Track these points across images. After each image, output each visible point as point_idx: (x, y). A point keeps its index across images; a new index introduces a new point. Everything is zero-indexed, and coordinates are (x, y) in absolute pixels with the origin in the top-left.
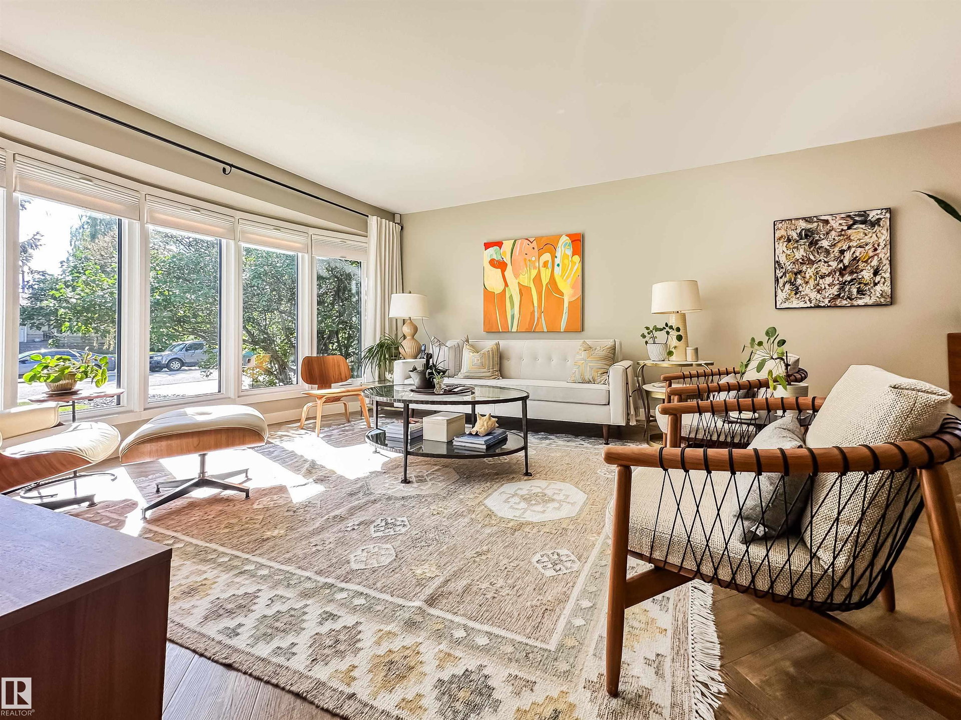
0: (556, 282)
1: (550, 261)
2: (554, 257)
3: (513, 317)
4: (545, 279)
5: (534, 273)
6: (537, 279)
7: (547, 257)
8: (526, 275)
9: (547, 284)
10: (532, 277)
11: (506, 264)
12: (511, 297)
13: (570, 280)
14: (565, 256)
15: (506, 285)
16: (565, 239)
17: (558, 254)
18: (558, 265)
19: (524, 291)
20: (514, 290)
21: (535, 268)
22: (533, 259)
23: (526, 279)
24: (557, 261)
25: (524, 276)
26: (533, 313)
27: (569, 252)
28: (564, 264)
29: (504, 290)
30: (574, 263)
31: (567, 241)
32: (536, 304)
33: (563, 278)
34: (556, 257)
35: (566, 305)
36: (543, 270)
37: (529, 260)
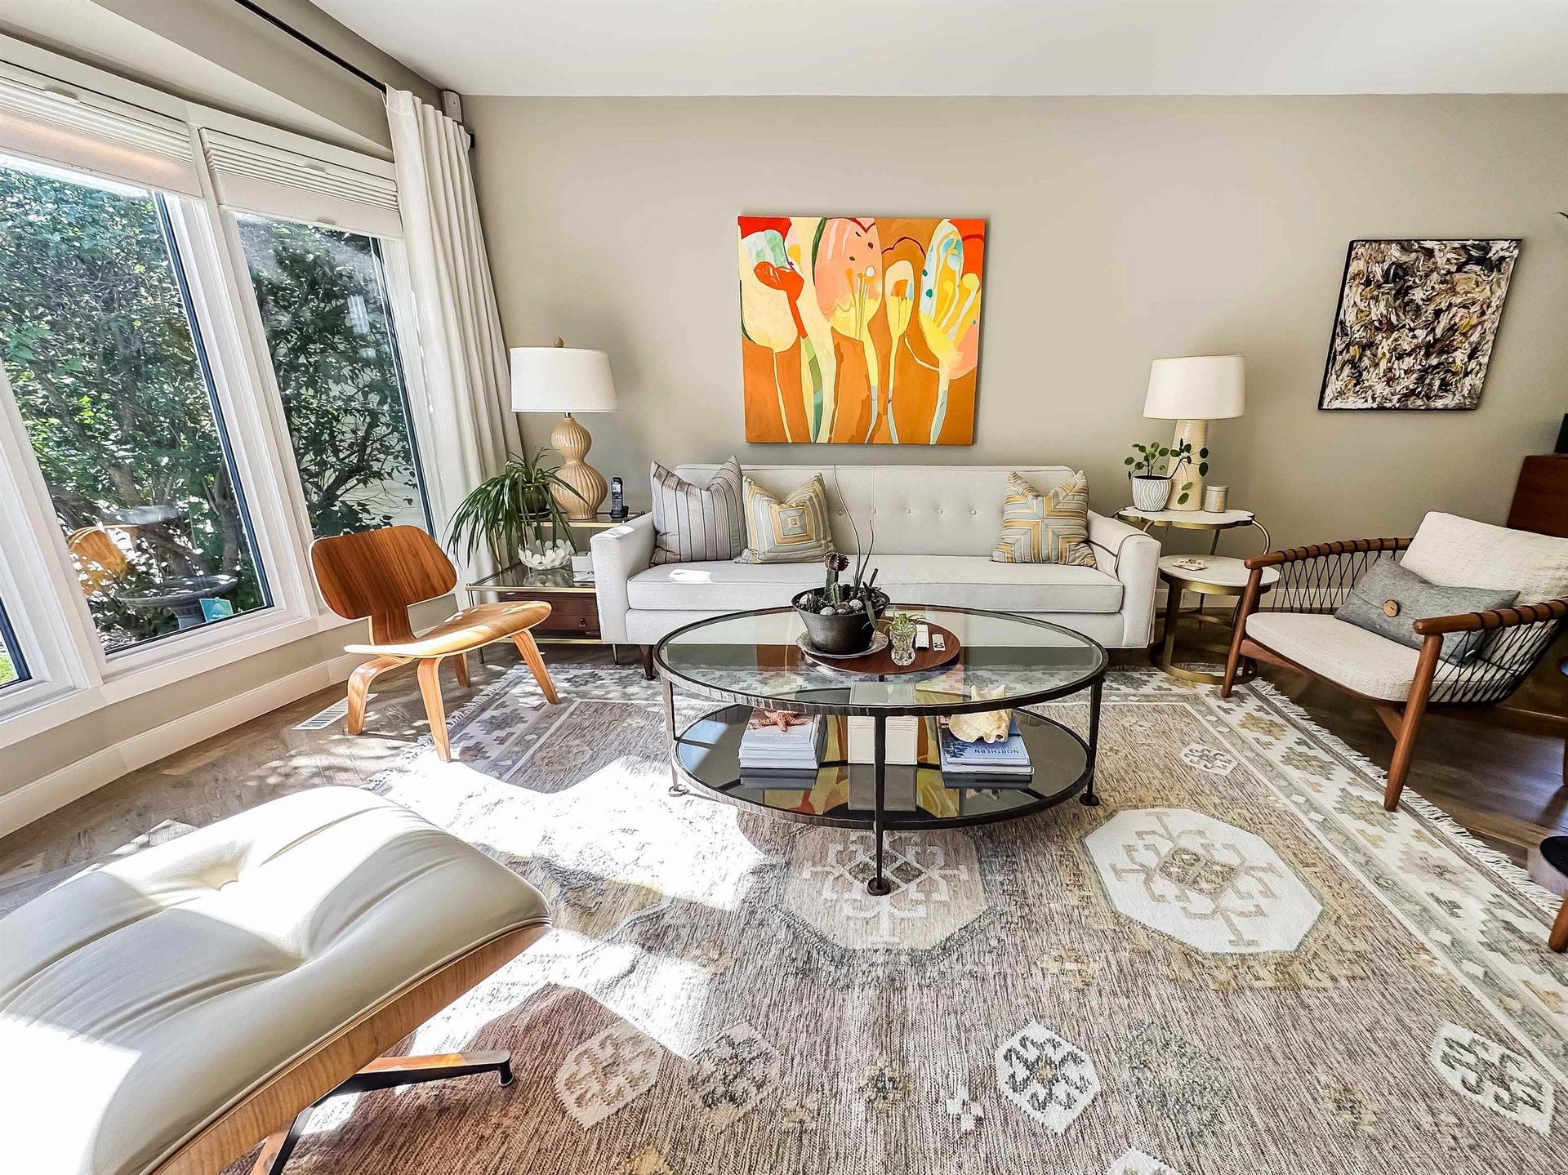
0: (921, 334)
1: (911, 282)
2: (920, 272)
3: (819, 409)
4: (898, 325)
5: (871, 307)
6: (879, 325)
7: (902, 270)
8: (852, 311)
9: (902, 337)
10: (868, 317)
11: (801, 281)
12: (814, 363)
13: (954, 329)
14: (947, 273)
15: (802, 332)
16: (946, 232)
17: (930, 265)
18: (930, 293)
19: (845, 348)
20: (820, 345)
21: (873, 296)
22: (870, 272)
23: (852, 320)
24: (928, 283)
25: (845, 314)
26: (868, 400)
27: (957, 264)
28: (942, 292)
29: (797, 345)
30: (965, 292)
31: (951, 237)
32: (874, 380)
33: (939, 326)
34: (925, 273)
35: (943, 387)
37: (860, 276)
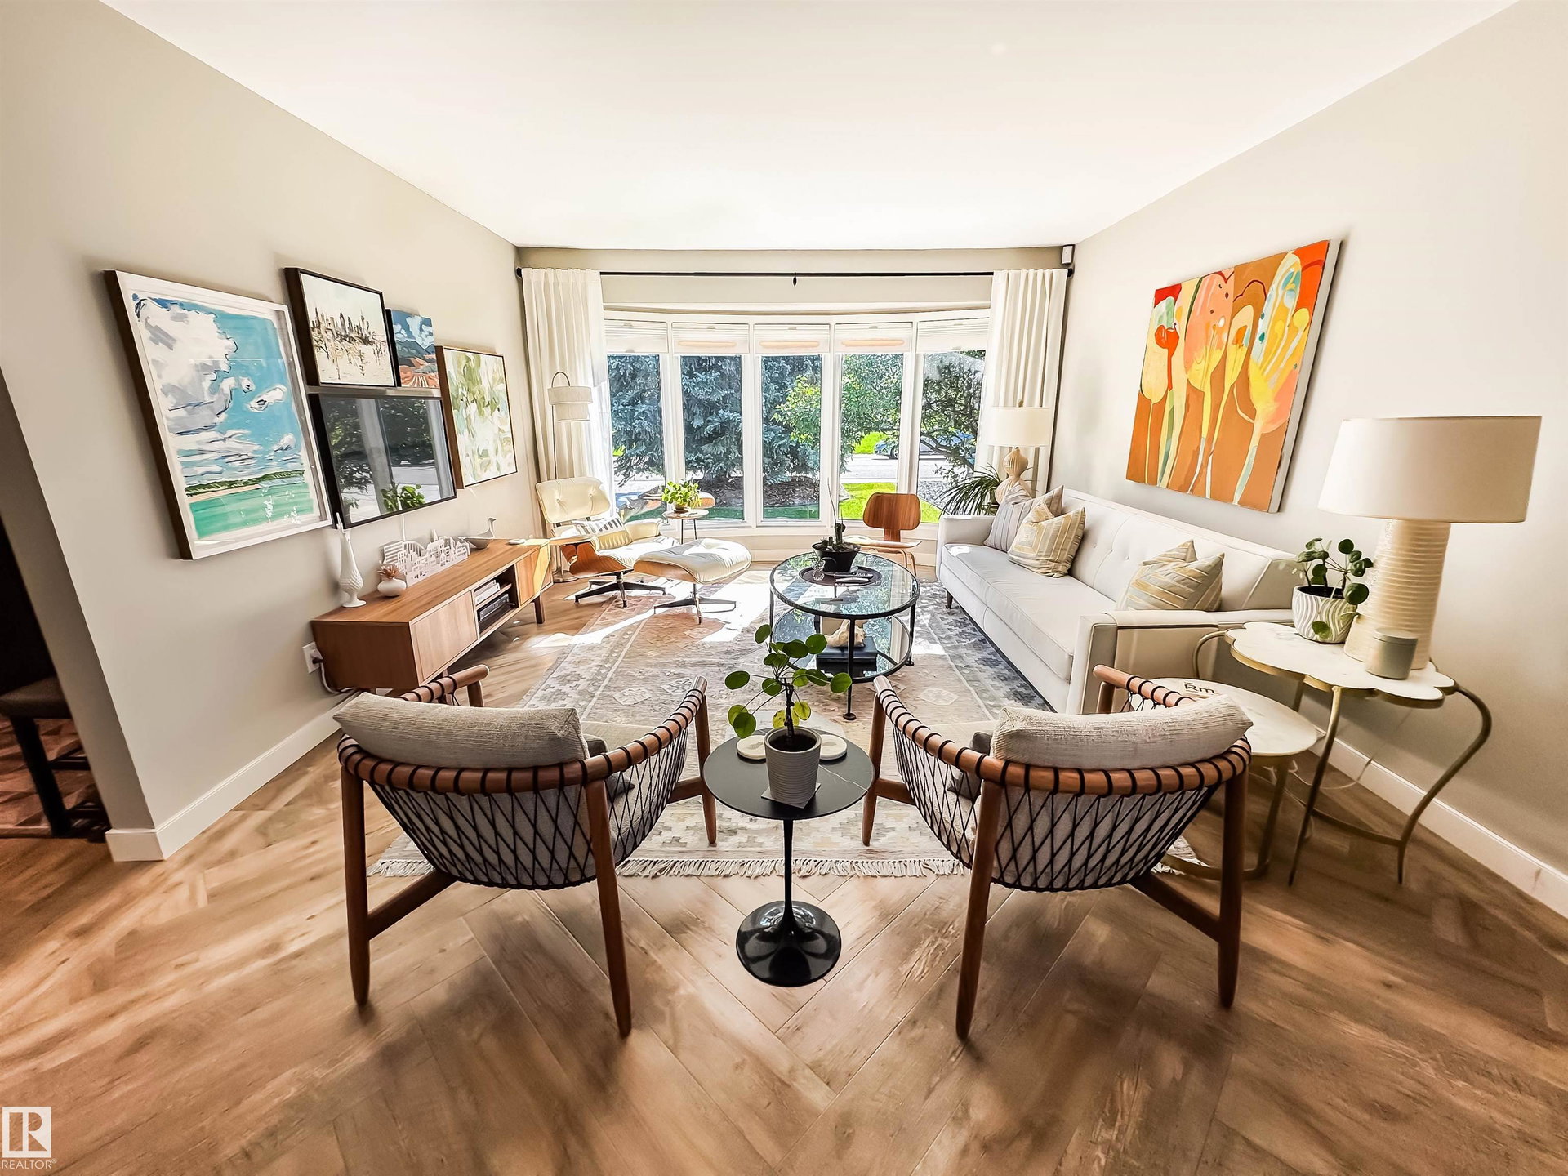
0: (1248, 382)
1: (1250, 328)
2: (1259, 315)
3: (1167, 455)
4: (1231, 376)
5: (1217, 357)
6: (1219, 375)
7: (1246, 316)
8: (1203, 362)
9: (1232, 386)
10: (1213, 367)
11: (1178, 338)
12: (1171, 415)
13: (1275, 376)
14: (1279, 313)
15: (1170, 386)
16: (1289, 266)
17: (1268, 309)
18: (1262, 338)
19: (1192, 400)
20: (1178, 399)
21: (1219, 347)
22: (1222, 323)
23: (1201, 374)
24: (1262, 327)
25: (1198, 368)
26: (1197, 452)
27: (1291, 302)
28: (1273, 335)
29: (1166, 396)
30: (1293, 332)
31: (1293, 269)
32: (1205, 433)
33: (1263, 374)
34: (1262, 316)
35: (1255, 440)
36: (1232, 348)
37: (1215, 328)
